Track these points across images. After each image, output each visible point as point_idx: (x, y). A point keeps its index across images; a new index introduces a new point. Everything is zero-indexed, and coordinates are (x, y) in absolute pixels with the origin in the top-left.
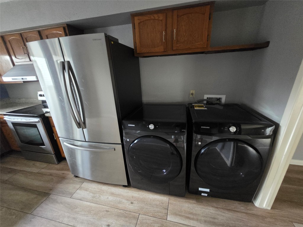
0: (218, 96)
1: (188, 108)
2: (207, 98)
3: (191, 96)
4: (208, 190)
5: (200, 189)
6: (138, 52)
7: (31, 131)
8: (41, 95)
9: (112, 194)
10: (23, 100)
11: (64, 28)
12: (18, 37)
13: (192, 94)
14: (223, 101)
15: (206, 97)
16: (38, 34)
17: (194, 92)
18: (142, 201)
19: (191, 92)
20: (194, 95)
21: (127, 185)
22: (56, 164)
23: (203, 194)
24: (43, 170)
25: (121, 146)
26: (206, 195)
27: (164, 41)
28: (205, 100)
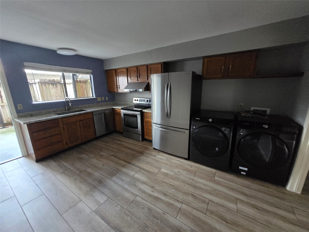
0: (264, 109)
1: (236, 115)
2: (254, 110)
3: (240, 107)
4: (246, 169)
5: (240, 168)
6: (204, 77)
7: (133, 119)
8: (135, 100)
9: (178, 161)
10: (123, 102)
11: (161, 64)
12: (135, 69)
13: (241, 106)
14: (268, 112)
15: (252, 109)
16: (146, 67)
17: (242, 104)
18: (198, 168)
19: (240, 104)
21: (187, 158)
22: (141, 141)
23: (242, 173)
24: (135, 143)
26: (245, 174)
27: (223, 71)
28: (252, 111)
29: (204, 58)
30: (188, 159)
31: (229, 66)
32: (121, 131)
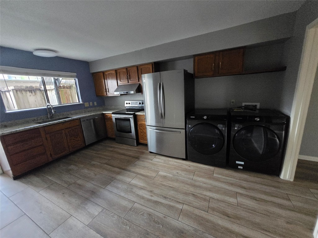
0: (254, 104)
1: (229, 111)
2: (245, 105)
3: (232, 104)
4: (243, 163)
5: (237, 162)
6: (196, 76)
7: (126, 123)
8: (127, 103)
9: (176, 162)
10: (113, 107)
11: (152, 64)
12: (125, 70)
13: (233, 102)
14: (258, 107)
15: (244, 104)
16: (136, 68)
17: (234, 101)
18: (197, 167)
19: (232, 101)
20: (234, 103)
22: (135, 146)
23: (239, 167)
24: (129, 148)
25: (184, 130)
26: (242, 168)
27: (213, 69)
28: (243, 106)
29: (195, 56)
30: (186, 159)
31: (219, 63)
32: (114, 137)
